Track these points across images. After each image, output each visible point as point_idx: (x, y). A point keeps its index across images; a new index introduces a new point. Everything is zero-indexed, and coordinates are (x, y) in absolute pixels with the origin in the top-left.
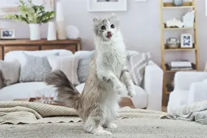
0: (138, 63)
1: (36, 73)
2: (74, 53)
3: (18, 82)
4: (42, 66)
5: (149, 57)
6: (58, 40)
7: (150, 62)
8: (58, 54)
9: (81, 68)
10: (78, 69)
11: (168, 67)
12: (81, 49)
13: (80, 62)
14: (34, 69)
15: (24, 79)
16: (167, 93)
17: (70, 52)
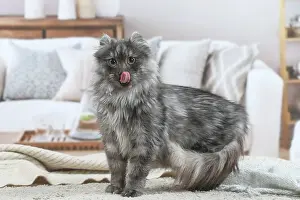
0: (235, 65)
1: (37, 83)
3: (1, 99)
4: (47, 70)
5: (256, 52)
6: (78, 18)
7: (258, 63)
8: (78, 47)
11: (292, 73)
14: (32, 76)
15: (12, 96)
16: (290, 123)
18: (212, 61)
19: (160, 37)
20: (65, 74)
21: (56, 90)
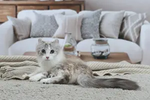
0: (135, 23)
1: (45, 30)
2: (78, 13)
3: (29, 37)
4: (50, 24)
5: (145, 17)
6: (64, 1)
7: (146, 22)
9: (84, 26)
10: (81, 27)
12: (84, 10)
13: (83, 20)
14: (43, 26)
15: (34, 35)
17: (74, 12)
18: (125, 20)
19: (101, 9)
20: (58, 26)
21: (54, 33)
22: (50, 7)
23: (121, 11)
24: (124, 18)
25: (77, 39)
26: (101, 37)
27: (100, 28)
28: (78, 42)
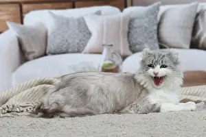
1: (70, 41)
2: (122, 11)
3: (45, 54)
4: (77, 32)
9: (132, 31)
10: (129, 33)
12: (132, 5)
13: (130, 22)
14: (66, 36)
15: (52, 51)
17: (116, 10)
18: (200, 19)
19: (159, 3)
20: (90, 34)
21: (84, 46)
22: (77, 4)
23: (193, 4)
24: (197, 15)
25: (122, 53)
26: (161, 47)
27: (158, 33)
28: (124, 58)
